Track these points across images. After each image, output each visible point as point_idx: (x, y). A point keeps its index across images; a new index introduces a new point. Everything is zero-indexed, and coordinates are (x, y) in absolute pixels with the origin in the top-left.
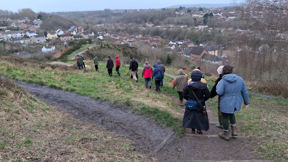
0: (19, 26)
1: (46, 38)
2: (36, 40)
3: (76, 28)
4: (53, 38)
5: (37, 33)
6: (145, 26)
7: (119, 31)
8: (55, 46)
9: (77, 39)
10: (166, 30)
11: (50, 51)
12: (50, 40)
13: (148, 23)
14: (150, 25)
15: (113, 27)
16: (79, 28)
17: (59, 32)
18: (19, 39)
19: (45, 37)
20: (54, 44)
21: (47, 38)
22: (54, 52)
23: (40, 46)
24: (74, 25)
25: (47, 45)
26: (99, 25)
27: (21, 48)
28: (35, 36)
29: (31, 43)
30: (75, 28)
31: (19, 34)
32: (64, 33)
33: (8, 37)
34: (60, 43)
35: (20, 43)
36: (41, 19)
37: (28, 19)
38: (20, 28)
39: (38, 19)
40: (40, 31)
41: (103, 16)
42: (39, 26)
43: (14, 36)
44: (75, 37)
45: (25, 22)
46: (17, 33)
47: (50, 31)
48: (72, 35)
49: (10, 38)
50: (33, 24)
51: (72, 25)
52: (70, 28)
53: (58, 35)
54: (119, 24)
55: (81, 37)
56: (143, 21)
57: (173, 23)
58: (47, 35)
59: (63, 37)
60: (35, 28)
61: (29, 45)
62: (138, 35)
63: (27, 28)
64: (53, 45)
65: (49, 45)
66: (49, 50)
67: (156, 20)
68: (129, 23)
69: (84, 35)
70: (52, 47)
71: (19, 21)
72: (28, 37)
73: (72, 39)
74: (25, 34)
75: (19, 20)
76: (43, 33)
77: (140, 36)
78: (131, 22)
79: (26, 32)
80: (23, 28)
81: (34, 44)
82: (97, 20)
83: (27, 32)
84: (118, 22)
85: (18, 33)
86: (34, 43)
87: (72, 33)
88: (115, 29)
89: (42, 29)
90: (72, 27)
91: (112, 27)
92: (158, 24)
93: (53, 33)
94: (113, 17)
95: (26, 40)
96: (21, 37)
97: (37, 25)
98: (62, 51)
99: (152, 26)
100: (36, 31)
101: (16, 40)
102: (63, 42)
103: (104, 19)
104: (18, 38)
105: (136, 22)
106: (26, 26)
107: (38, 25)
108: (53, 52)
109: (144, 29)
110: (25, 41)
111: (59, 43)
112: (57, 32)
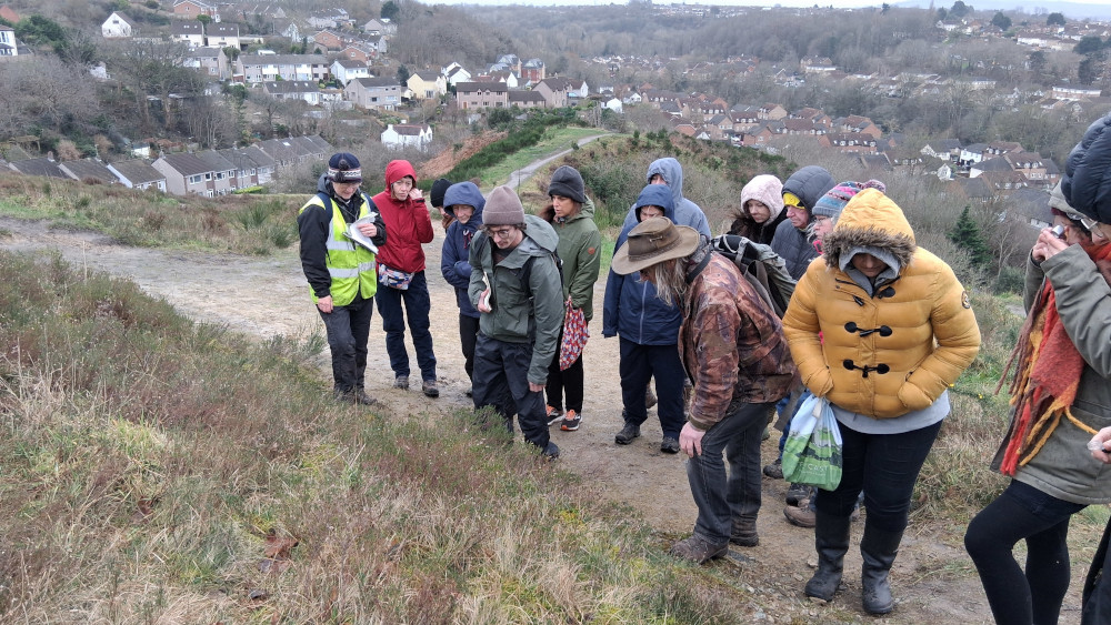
0: (310, 39)
1: (403, 91)
2: (365, 98)
3: (520, 63)
4: (429, 94)
5: (371, 72)
6: (798, 73)
7: (682, 85)
8: (432, 126)
9: (521, 105)
10: (894, 96)
11: (411, 146)
12: (418, 100)
13: (810, 62)
14: (825, 70)
15: (661, 72)
16: (529, 64)
17: (453, 73)
18: (302, 87)
19: (399, 88)
20: (431, 119)
21: (407, 95)
22: (426, 151)
23: (379, 121)
24: (512, 50)
25: (404, 122)
26: (604, 61)
27: (305, 123)
28: (364, 82)
29: (343, 104)
30: (515, 61)
31: (304, 66)
32: (471, 78)
33: (265, 76)
34: (454, 116)
35: (304, 102)
36: (394, 21)
37: (346, 18)
38: (313, 44)
39: (383, 17)
40: (387, 65)
41: (623, 28)
42: (382, 47)
43: (287, 72)
44: (513, 96)
45: (334, 25)
46: (298, 64)
47: (421, 66)
48: (501, 89)
49: (272, 79)
50: (363, 36)
51: (507, 50)
52: (495, 62)
53: (448, 85)
54: (685, 57)
55: (537, 97)
56: (792, 53)
57: (928, 66)
58: (409, 82)
59: (467, 92)
60: (366, 50)
61: (338, 113)
62: (769, 109)
63: (337, 49)
64: (427, 121)
65: (412, 120)
66: (409, 139)
67: (851, 48)
68: (726, 57)
69: (550, 91)
70: (422, 132)
71: (314, 22)
72: (337, 84)
73: (499, 104)
74: (325, 71)
75: (313, 18)
76: (396, 71)
77: (779, 113)
78: (735, 53)
79: (331, 62)
80: (323, 49)
81: (359, 112)
82: (599, 39)
83: (336, 63)
84: (680, 51)
85: (304, 63)
86: (356, 106)
87: (502, 80)
88: (668, 79)
89: (392, 56)
90: (505, 60)
91: (657, 68)
92: (857, 66)
93: (429, 76)
94: (662, 33)
95: (329, 93)
96: (310, 79)
97: (375, 39)
98: (458, 147)
99: (832, 72)
100: (369, 63)
101: (288, 91)
102: (464, 114)
103: (625, 38)
104: (298, 82)
105: (759, 56)
106: (334, 40)
107: (382, 40)
108: (423, 149)
109: (794, 83)
110: (325, 96)
111: (451, 118)
112: (446, 71)
